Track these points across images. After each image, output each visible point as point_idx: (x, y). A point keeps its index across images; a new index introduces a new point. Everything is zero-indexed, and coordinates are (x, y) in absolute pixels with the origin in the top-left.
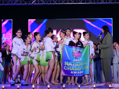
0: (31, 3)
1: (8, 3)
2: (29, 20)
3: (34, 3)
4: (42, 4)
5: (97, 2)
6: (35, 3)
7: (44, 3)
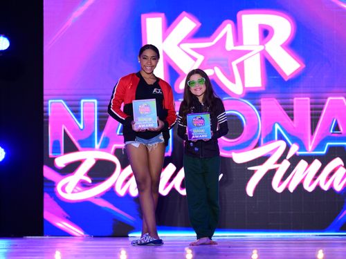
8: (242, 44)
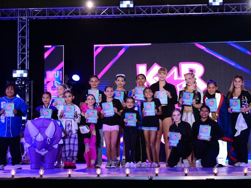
0: (100, 14)
1: (57, 15)
2: (95, 45)
3: (104, 14)
4: (120, 15)
5: (223, 11)
6: (107, 15)
7: (123, 14)
8: (181, 77)
